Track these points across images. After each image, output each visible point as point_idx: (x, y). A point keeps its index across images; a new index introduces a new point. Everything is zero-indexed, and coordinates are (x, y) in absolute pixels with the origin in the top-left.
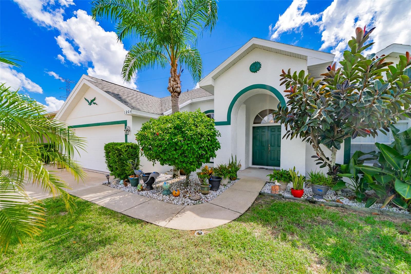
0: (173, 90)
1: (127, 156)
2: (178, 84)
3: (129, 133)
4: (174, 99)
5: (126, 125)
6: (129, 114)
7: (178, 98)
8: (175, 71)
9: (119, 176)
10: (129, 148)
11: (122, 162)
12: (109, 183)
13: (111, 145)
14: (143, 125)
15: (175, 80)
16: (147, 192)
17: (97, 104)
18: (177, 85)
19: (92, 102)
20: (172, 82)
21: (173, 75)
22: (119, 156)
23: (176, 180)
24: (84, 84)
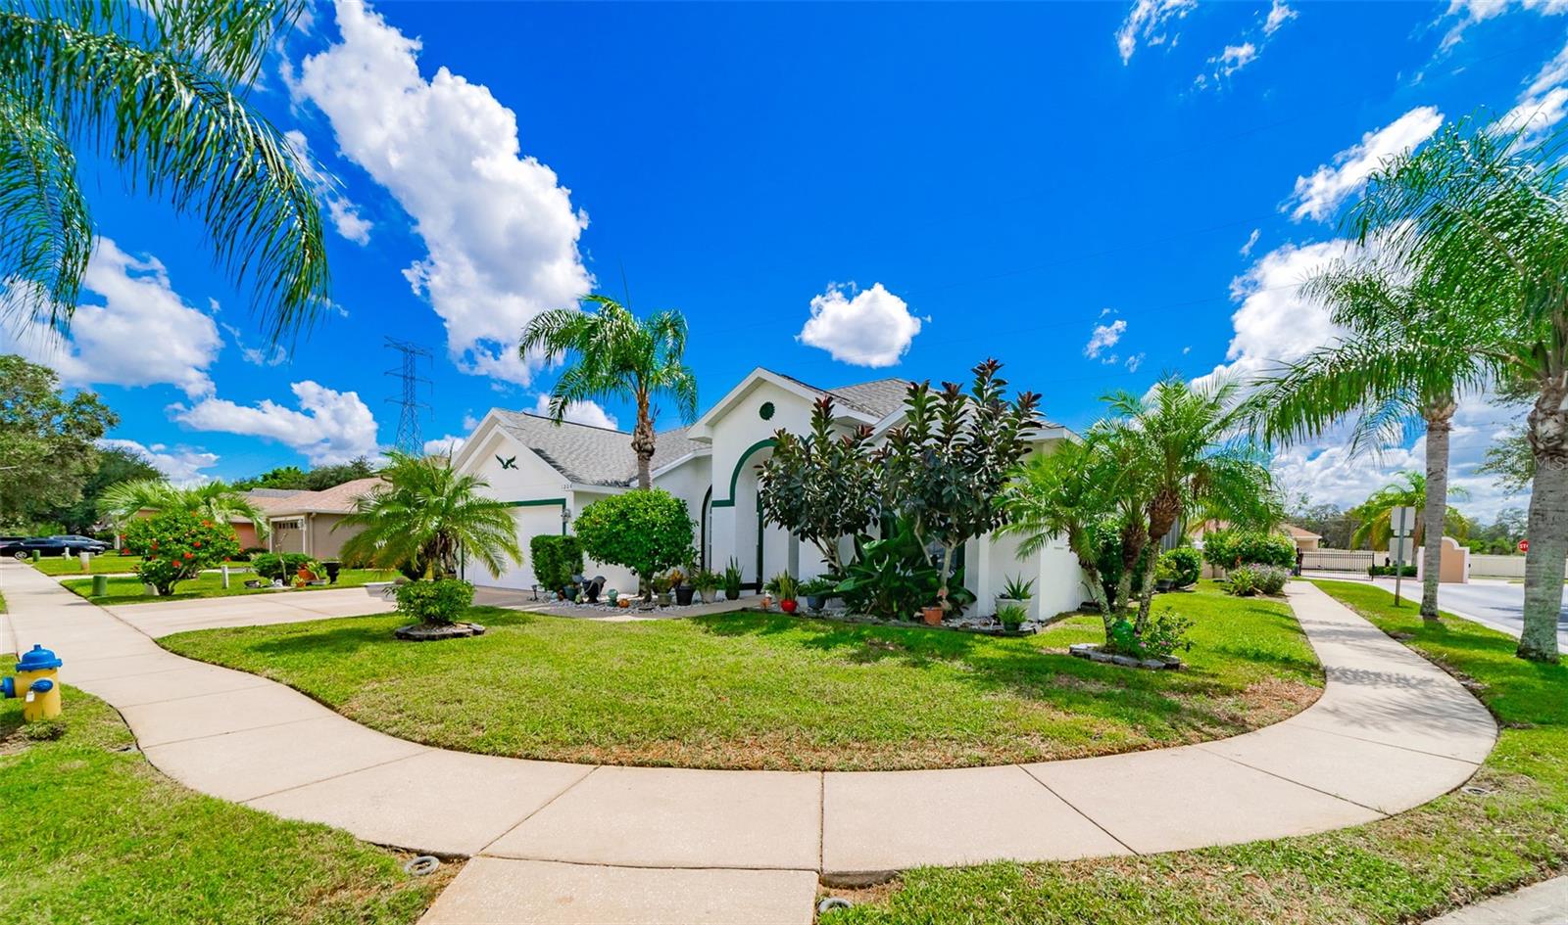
0: (641, 448)
1: (562, 555)
2: (648, 437)
3: (569, 519)
4: (644, 463)
5: (564, 507)
6: (569, 488)
7: (647, 463)
8: (643, 417)
9: (551, 587)
10: (567, 544)
11: (555, 566)
12: (536, 598)
13: (541, 539)
14: (587, 506)
15: (643, 432)
17: (516, 469)
18: (646, 440)
19: (508, 464)
20: (638, 435)
21: (641, 424)
22: (551, 556)
24: (497, 433)
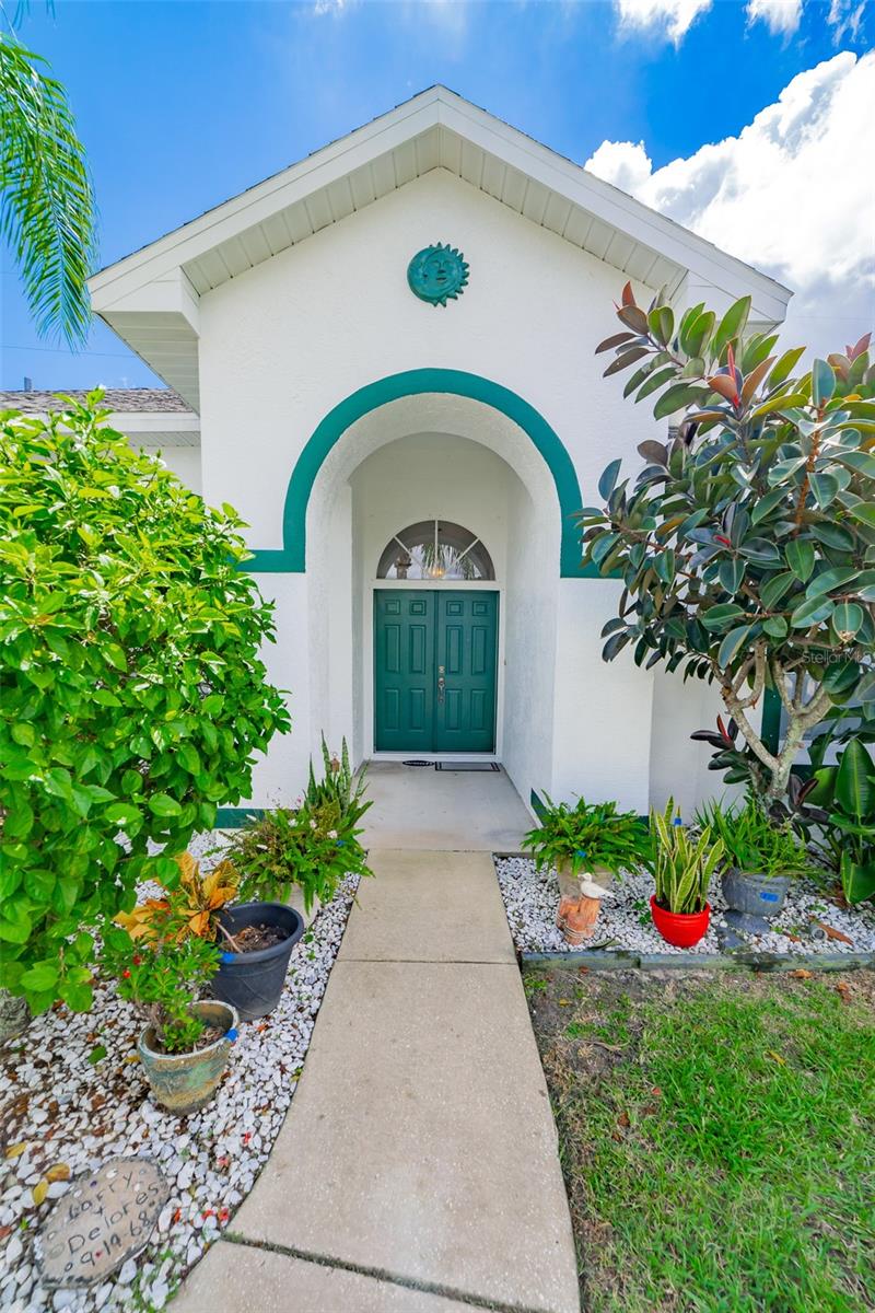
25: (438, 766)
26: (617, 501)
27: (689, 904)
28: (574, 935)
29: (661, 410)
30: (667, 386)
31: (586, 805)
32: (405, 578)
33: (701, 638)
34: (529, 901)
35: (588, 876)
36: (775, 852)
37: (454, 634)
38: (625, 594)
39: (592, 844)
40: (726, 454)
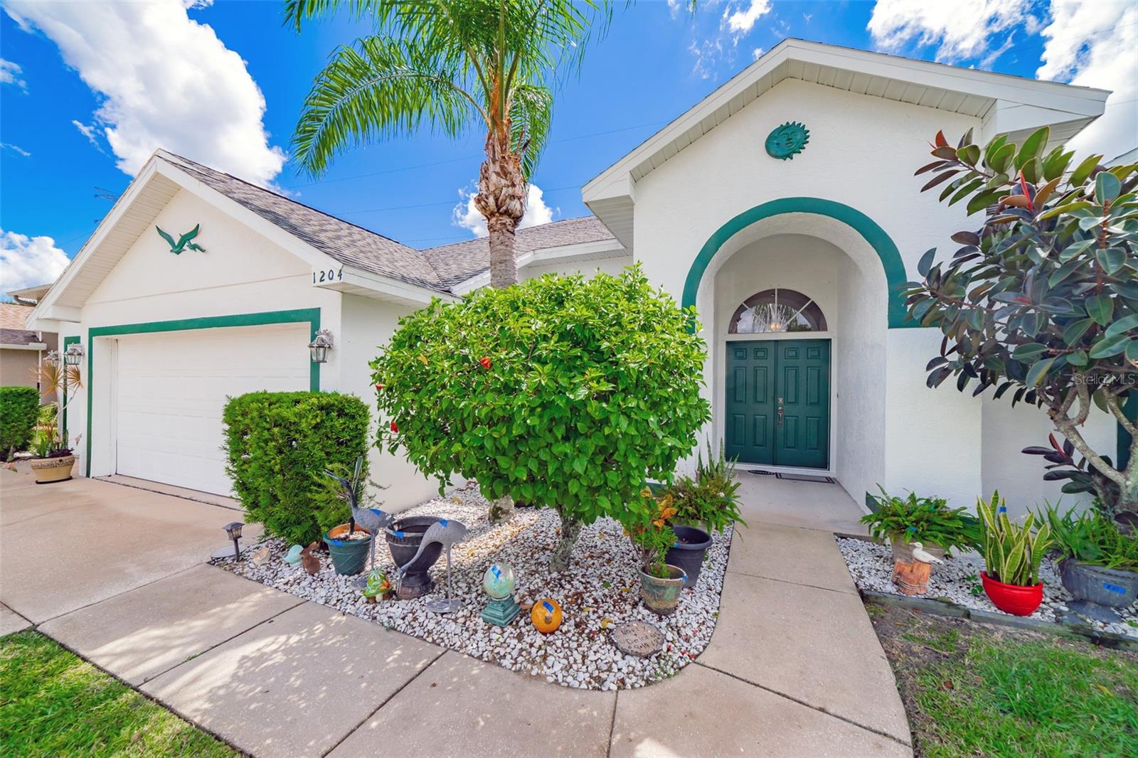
0: (498, 207)
1: (319, 446)
2: (513, 185)
3: (329, 356)
4: (501, 238)
5: (316, 327)
6: (332, 282)
7: (512, 236)
8: (503, 142)
9: (283, 527)
10: (328, 414)
11: (297, 474)
12: (239, 557)
13: (254, 405)
14: (402, 323)
15: (504, 173)
16: (409, 608)
17: (203, 251)
18: (510, 190)
19: (186, 242)
20: (494, 177)
21: (498, 156)
22: (286, 450)
23: (504, 532)
24: (157, 174)
25: (778, 476)
26: (933, 277)
27: (1021, 577)
28: (908, 587)
29: (972, 208)
30: (975, 193)
31: (917, 498)
32: (736, 332)
33: (1019, 371)
34: (866, 565)
35: (918, 544)
36: (1119, 550)
37: (792, 373)
38: (945, 340)
39: (922, 523)
40: (1027, 240)
